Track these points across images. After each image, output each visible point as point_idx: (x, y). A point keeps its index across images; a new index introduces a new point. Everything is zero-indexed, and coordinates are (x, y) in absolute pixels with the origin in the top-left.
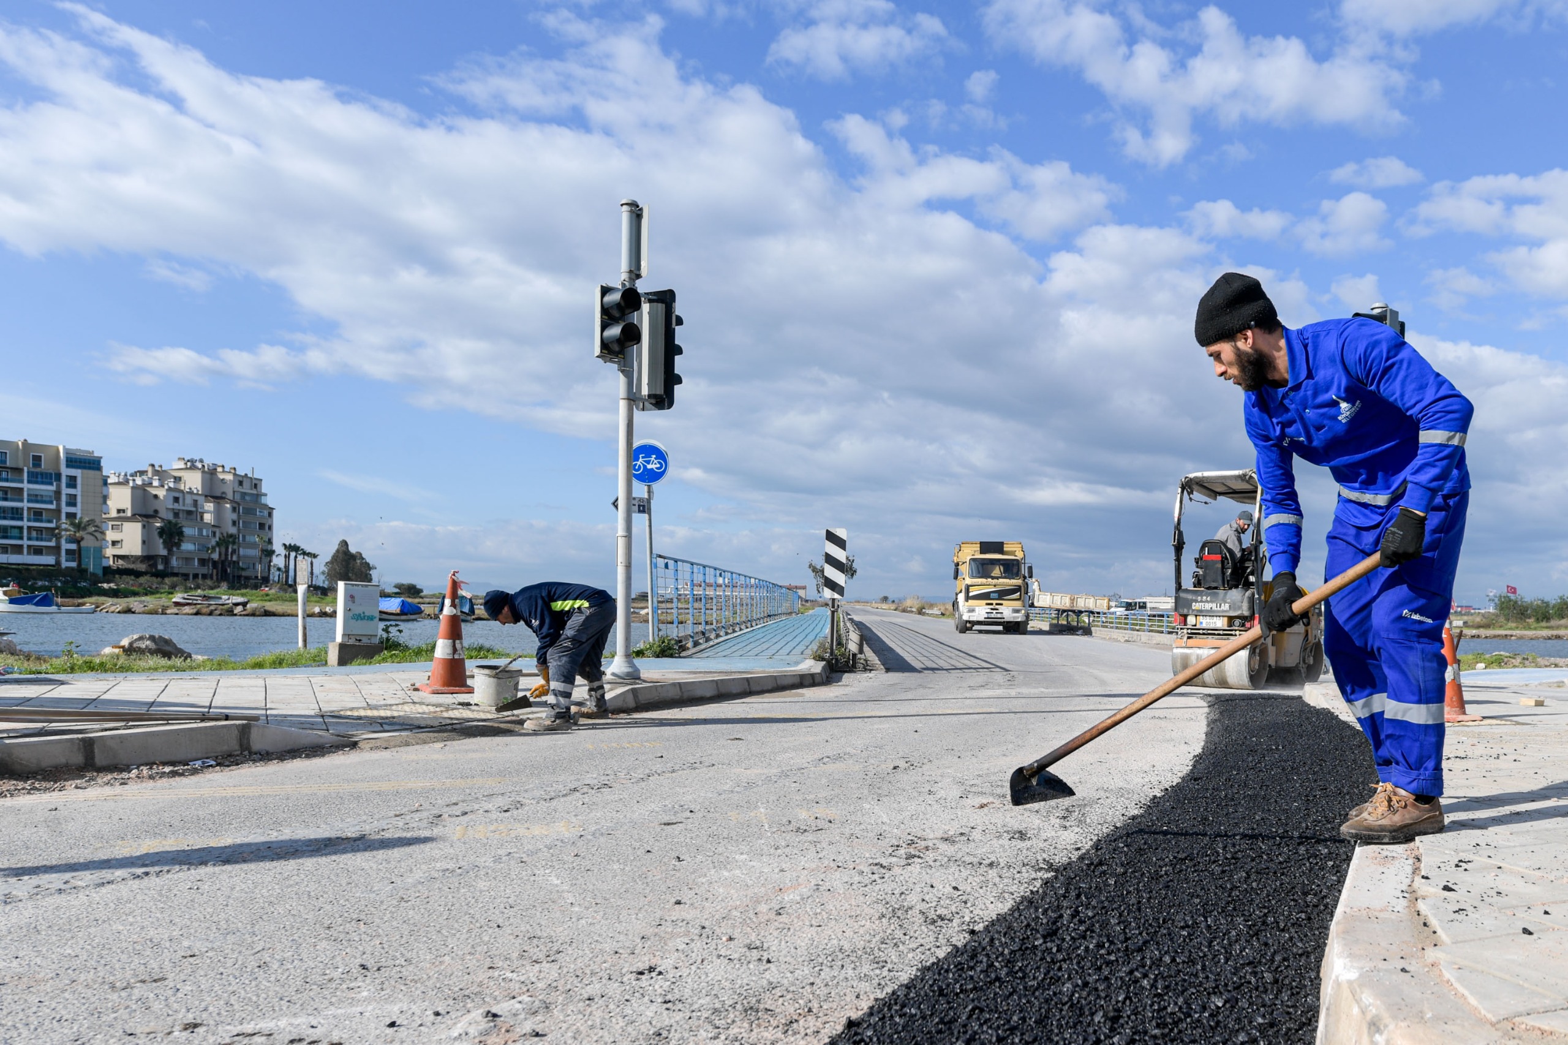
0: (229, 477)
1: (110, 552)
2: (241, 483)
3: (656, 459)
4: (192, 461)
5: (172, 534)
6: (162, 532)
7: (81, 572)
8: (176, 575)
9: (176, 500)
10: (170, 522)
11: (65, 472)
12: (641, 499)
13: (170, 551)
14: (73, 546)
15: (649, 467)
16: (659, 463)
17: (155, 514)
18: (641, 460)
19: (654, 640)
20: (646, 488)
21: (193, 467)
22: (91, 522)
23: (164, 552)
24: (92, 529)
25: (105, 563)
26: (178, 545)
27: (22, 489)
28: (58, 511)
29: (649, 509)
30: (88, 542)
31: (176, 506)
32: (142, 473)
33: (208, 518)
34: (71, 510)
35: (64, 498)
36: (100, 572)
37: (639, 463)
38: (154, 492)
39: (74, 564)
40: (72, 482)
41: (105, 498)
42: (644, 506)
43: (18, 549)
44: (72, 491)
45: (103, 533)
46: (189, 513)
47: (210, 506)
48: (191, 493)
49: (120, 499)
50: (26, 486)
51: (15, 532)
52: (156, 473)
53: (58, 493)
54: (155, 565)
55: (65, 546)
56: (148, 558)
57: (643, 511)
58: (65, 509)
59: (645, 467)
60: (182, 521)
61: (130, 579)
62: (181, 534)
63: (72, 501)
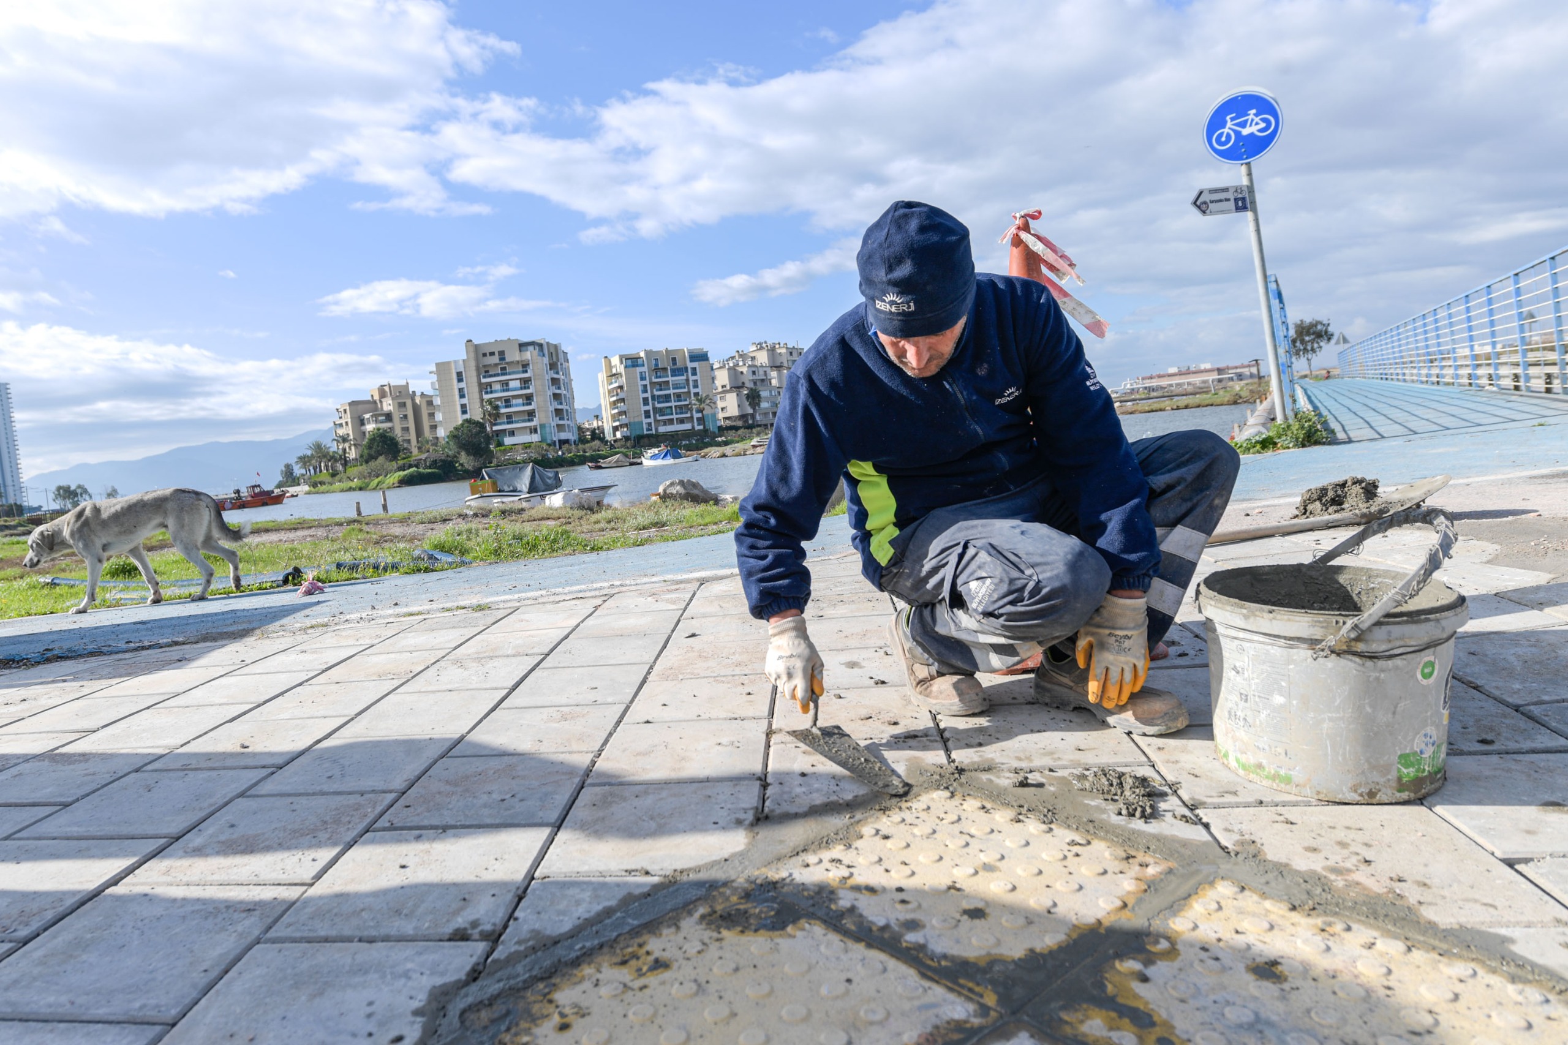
0: (783, 351)
1: (721, 415)
2: (791, 354)
3: (1256, 115)
4: (760, 344)
5: (754, 398)
6: (748, 397)
7: (706, 431)
8: (760, 426)
9: (754, 373)
10: (752, 389)
11: (690, 365)
12: (1238, 189)
13: (754, 409)
14: (700, 415)
15: (1245, 132)
16: (1263, 120)
17: (743, 386)
18: (1229, 124)
19: (1286, 418)
20: (1244, 169)
21: (761, 348)
22: (707, 396)
23: (751, 411)
24: (708, 401)
25: (719, 424)
26: (759, 405)
27: (668, 382)
28: (689, 392)
29: (1253, 202)
30: (708, 411)
31: (755, 377)
32: (733, 358)
33: (774, 382)
34: (696, 390)
35: (691, 383)
36: (716, 431)
37: (1226, 130)
38: (740, 369)
39: (701, 427)
40: (694, 369)
41: (713, 379)
42: (1243, 199)
43: (671, 421)
44: (695, 378)
45: (715, 403)
46: (763, 380)
47: (774, 374)
48: (762, 366)
49: (722, 378)
50: (670, 379)
51: (668, 411)
52: (741, 356)
53: (687, 380)
54: (747, 421)
55: (696, 415)
56: (743, 417)
57: (1244, 208)
58: (693, 391)
59: (1237, 133)
60: (759, 387)
61: (732, 433)
62: (759, 396)
63: (696, 386)
